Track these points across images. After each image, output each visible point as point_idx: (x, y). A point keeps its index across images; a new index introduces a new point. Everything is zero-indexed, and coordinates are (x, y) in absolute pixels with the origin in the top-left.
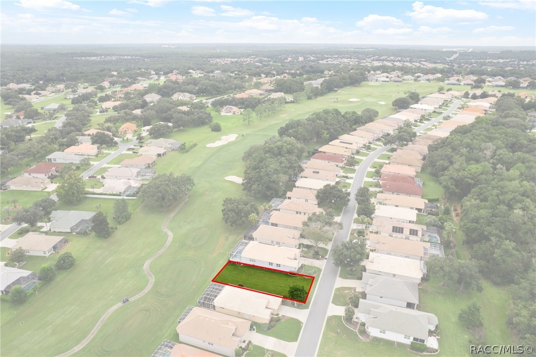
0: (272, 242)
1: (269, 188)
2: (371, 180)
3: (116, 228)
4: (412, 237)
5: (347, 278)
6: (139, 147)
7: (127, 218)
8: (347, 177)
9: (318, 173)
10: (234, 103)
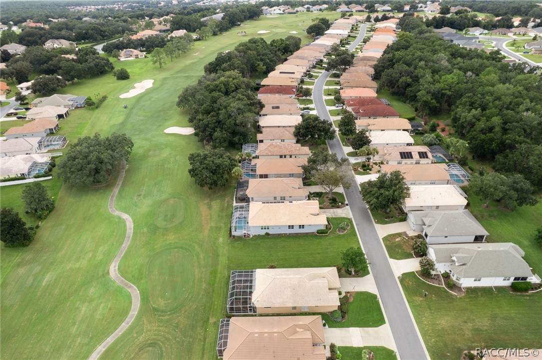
0: (275, 198)
1: (234, 133)
2: (334, 108)
3: (38, 227)
4: (423, 161)
5: (386, 223)
6: (24, 110)
7: (50, 208)
8: (308, 108)
9: (278, 107)
10: (132, 45)
